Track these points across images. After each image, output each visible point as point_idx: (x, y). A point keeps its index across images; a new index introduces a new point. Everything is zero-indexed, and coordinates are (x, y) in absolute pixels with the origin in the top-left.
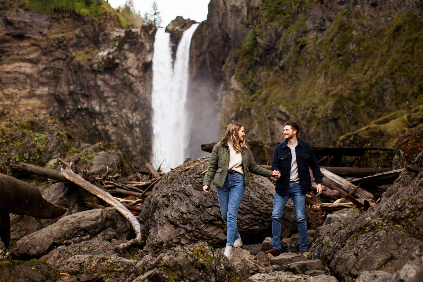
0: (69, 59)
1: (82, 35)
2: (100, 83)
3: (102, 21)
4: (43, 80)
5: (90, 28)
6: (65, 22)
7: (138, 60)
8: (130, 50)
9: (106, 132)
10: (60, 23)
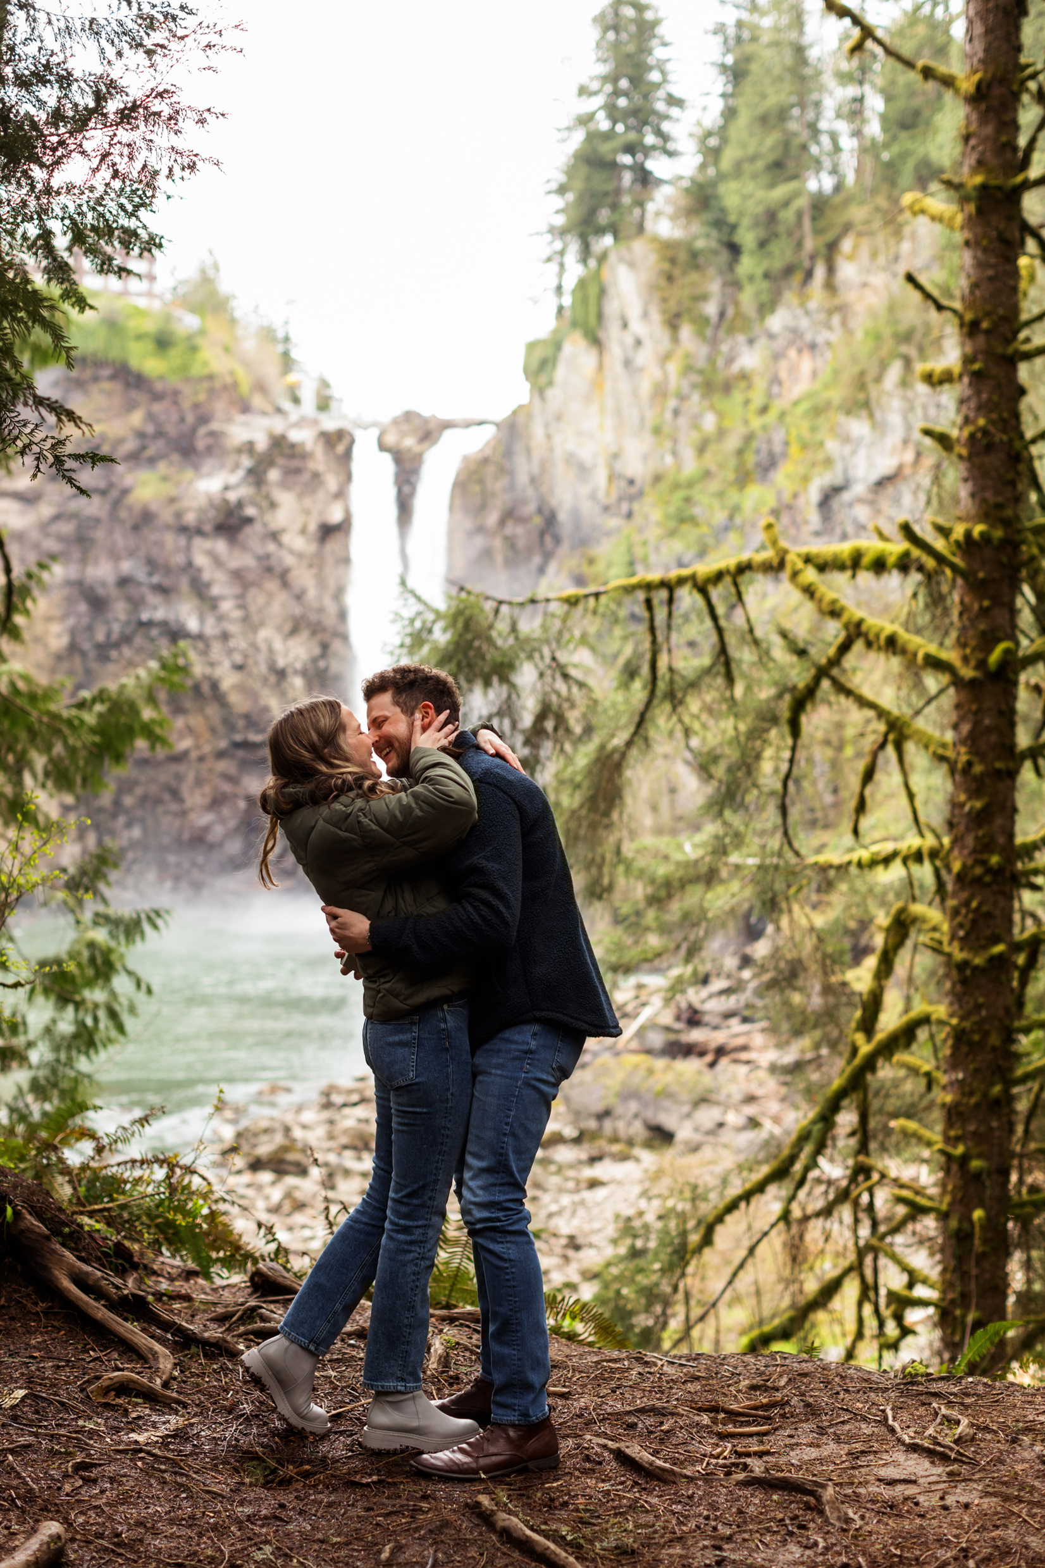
0: (114, 494)
1: (150, 429)
2: (200, 560)
3: (202, 397)
4: (51, 545)
5: (168, 412)
6: (101, 391)
7: (307, 512)
8: (284, 485)
9: (215, 685)
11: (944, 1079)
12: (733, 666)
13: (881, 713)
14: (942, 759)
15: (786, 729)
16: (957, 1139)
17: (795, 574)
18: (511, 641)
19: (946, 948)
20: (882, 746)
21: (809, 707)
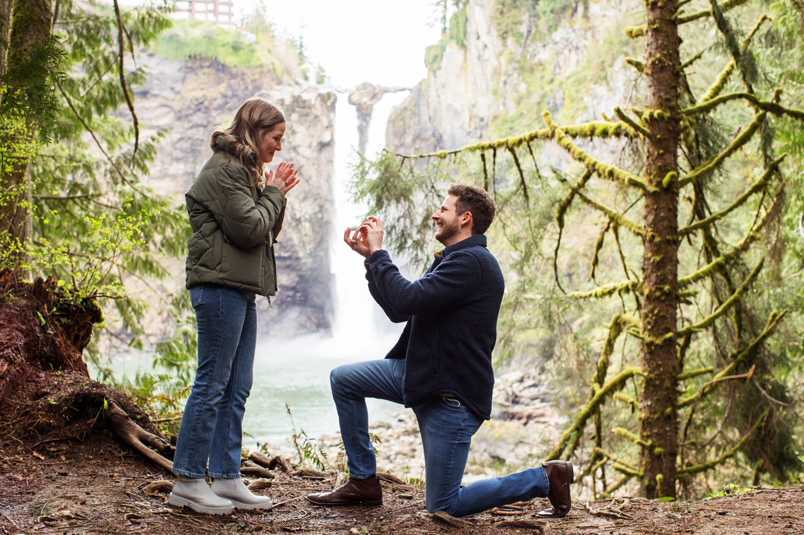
0: (211, 127)
1: (230, 93)
3: (257, 77)
4: (178, 154)
5: (239, 84)
6: (204, 74)
7: (312, 136)
8: (299, 122)
10: (196, 74)
11: (640, 405)
12: (528, 190)
13: (606, 212)
14: (638, 234)
15: (556, 223)
16: (648, 437)
17: (560, 139)
18: (410, 177)
19: (641, 336)
20: (607, 230)
21: (568, 210)
